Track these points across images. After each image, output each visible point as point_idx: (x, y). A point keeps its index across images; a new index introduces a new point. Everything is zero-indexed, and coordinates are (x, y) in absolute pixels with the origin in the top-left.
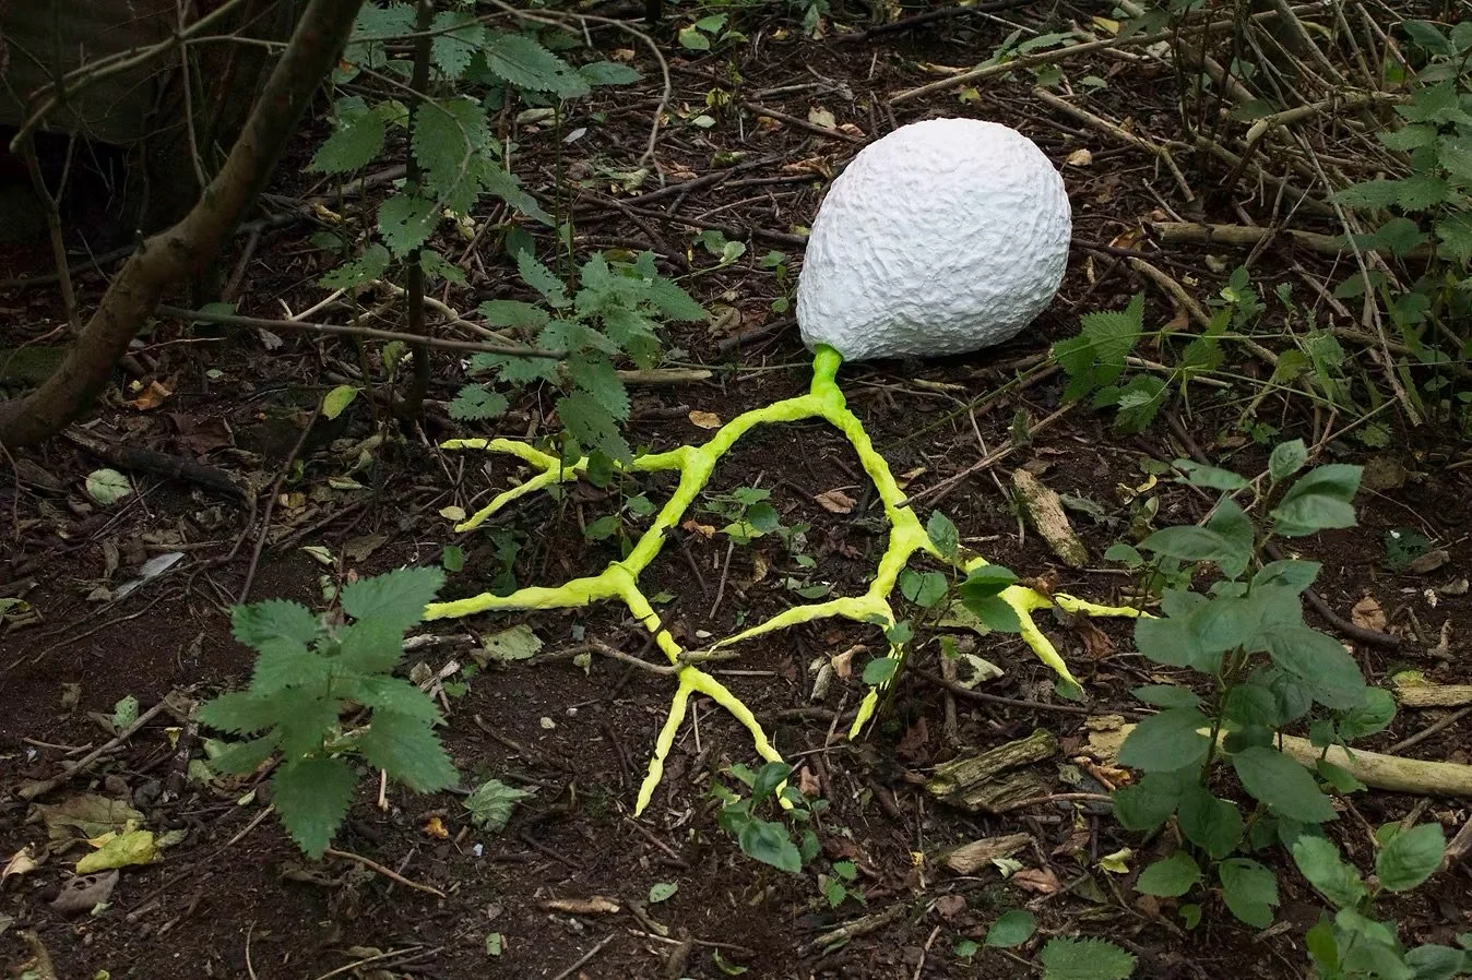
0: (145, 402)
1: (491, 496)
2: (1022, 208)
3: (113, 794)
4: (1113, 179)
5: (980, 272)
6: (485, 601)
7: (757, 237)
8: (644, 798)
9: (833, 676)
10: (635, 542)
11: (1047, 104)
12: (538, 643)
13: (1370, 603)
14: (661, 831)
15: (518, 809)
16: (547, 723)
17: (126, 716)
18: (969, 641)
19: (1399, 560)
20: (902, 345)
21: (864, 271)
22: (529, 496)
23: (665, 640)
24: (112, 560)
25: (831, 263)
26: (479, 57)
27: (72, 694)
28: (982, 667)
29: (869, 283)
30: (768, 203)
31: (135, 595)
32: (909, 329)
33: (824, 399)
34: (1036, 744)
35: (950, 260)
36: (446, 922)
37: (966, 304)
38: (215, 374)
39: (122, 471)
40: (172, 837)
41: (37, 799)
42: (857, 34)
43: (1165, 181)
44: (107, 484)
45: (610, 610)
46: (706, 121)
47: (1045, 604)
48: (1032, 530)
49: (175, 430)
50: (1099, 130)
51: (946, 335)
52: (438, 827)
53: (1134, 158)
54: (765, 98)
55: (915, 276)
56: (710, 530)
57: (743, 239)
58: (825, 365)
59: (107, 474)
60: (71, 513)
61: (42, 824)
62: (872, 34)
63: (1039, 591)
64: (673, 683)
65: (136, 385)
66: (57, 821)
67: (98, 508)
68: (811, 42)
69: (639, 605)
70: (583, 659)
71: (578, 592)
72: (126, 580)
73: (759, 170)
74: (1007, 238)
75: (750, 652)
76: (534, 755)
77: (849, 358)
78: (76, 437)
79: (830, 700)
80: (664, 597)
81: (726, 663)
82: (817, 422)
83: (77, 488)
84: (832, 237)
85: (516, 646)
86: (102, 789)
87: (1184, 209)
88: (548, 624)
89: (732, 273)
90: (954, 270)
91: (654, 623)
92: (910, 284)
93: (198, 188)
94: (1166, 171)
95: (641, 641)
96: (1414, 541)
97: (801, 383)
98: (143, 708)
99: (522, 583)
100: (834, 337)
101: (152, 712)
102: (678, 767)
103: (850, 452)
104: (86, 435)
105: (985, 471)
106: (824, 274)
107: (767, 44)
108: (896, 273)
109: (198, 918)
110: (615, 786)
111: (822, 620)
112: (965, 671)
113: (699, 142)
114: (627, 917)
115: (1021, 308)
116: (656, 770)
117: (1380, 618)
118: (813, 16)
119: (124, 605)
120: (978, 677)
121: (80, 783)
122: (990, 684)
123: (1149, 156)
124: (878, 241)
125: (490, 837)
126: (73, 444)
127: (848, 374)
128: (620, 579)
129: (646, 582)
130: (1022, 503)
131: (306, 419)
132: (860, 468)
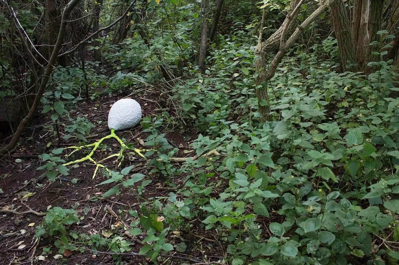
0: (22, 151)
1: (71, 153)
2: (134, 107)
3: (26, 191)
4: (150, 106)
5: (130, 116)
6: (71, 162)
7: (103, 120)
8: (93, 177)
9: (116, 162)
10: (90, 153)
11: (142, 99)
12: (79, 165)
13: (181, 144)
14: (96, 180)
15: (78, 181)
16: (81, 173)
17: (26, 182)
18: (132, 156)
19: (185, 140)
20: (122, 127)
21: (115, 118)
22: (76, 152)
23: (95, 162)
24: (21, 167)
25: (111, 118)
26: (61, 96)
27: (18, 182)
28: (134, 158)
29: (116, 120)
30: (105, 116)
31: (25, 170)
32: (123, 125)
33: (113, 135)
34: (141, 164)
35: (126, 115)
36: (70, 193)
37: (129, 120)
38: (31, 146)
39: (20, 159)
40: (35, 193)
41: (16, 193)
42: (116, 95)
43: (157, 106)
44: (18, 160)
45: (88, 161)
46: (96, 108)
47: (141, 151)
48: (140, 144)
49: (27, 152)
50: (148, 101)
51: (127, 125)
52: (68, 185)
53: (153, 103)
54: (104, 105)
55: (121, 118)
56: (99, 151)
57: (101, 120)
58: (113, 131)
59: (18, 159)
60: (14, 164)
61: (17, 195)
62: (118, 95)
63: (140, 149)
64: (96, 166)
65: (20, 149)
66: (19, 195)
67: (17, 163)
68: (110, 97)
69: (91, 159)
70: (85, 166)
71: (83, 159)
72: (23, 169)
73: (103, 112)
74: (132, 111)
75: (105, 162)
76: (79, 176)
77: (115, 130)
78: (13, 156)
79: (115, 164)
80: (94, 158)
81: (103, 163)
82: (112, 138)
83: (14, 161)
84: (111, 115)
85: (76, 166)
86: (24, 191)
87: (159, 107)
88: (80, 164)
89: (100, 125)
90: (126, 116)
91: (93, 161)
92: (121, 119)
93: (29, 111)
94: (157, 104)
95: (92, 162)
96: (187, 138)
97: (110, 134)
98: (28, 182)
99: (76, 160)
100: (113, 127)
101: (29, 182)
102: (97, 174)
103: (117, 140)
104: (15, 155)
105: (133, 139)
106: (110, 120)
107: (104, 98)
108: (119, 118)
109: (40, 198)
110: (90, 177)
111: (114, 157)
112: (132, 159)
113: (95, 111)
114: (93, 188)
115: (136, 120)
116: (95, 175)
117: (182, 146)
118: (110, 94)
119: (23, 172)
120: (133, 159)
121: (21, 190)
122: (135, 160)
123: (155, 103)
124: (116, 114)
125: (75, 184)
126: (13, 157)
127: (116, 132)
128: (88, 157)
129: (92, 157)
130: (138, 141)
131: (45, 148)
132: (118, 142)
